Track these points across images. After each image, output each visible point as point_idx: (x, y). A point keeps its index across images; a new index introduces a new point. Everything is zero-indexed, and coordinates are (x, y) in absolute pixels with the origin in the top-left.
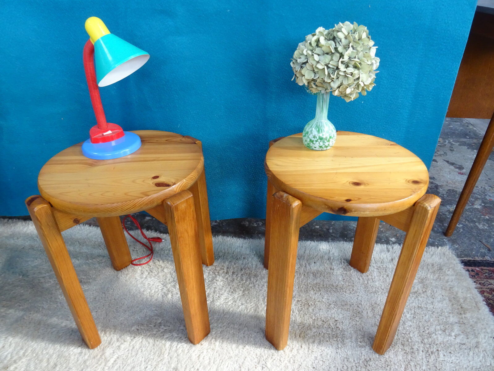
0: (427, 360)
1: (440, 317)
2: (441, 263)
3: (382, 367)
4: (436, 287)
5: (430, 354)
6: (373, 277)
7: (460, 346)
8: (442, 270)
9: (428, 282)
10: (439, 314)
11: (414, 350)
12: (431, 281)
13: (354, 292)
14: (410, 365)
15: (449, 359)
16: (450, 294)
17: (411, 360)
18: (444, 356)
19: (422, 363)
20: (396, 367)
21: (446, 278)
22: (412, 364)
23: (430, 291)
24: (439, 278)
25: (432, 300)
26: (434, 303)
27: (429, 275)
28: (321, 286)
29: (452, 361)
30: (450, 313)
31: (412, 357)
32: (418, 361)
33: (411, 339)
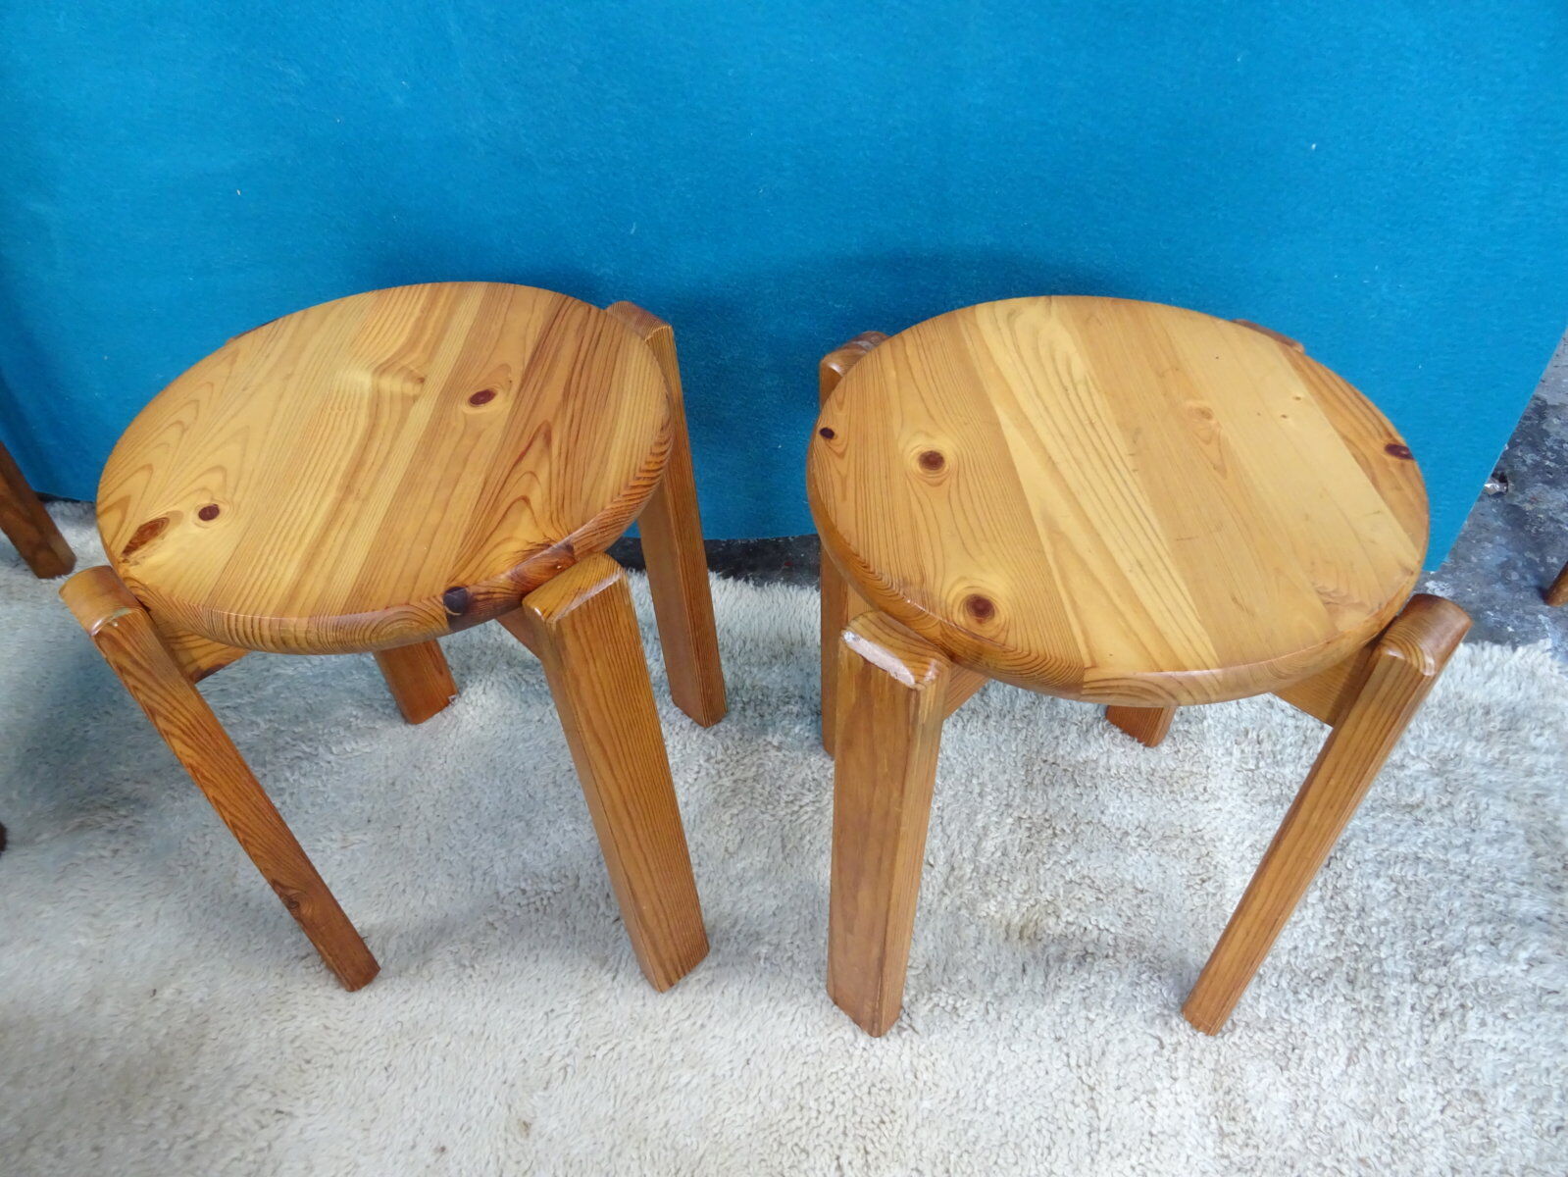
0: (1422, 1037)
1: (1487, 896)
2: (1518, 703)
3: (1275, 1050)
4: (1488, 791)
5: (1437, 1018)
6: (1279, 747)
7: (1540, 997)
8: (1518, 730)
9: (1463, 771)
10: (1486, 884)
11: (1386, 1001)
12: (1475, 770)
13: (1207, 796)
14: (1365, 1048)
15: (1496, 1038)
16: (1532, 819)
17: (1371, 1034)
18: (1483, 1024)
19: (1407, 1044)
20: (1321, 1054)
21: (1528, 760)
22: (1374, 1046)
23: (1464, 805)
24: (1502, 762)
25: (1467, 835)
26: (1472, 847)
27: (1468, 748)
28: (1101, 771)
29: (1506, 1043)
30: (1523, 884)
31: (1375, 1022)
32: (1394, 1038)
33: (1381, 966)
